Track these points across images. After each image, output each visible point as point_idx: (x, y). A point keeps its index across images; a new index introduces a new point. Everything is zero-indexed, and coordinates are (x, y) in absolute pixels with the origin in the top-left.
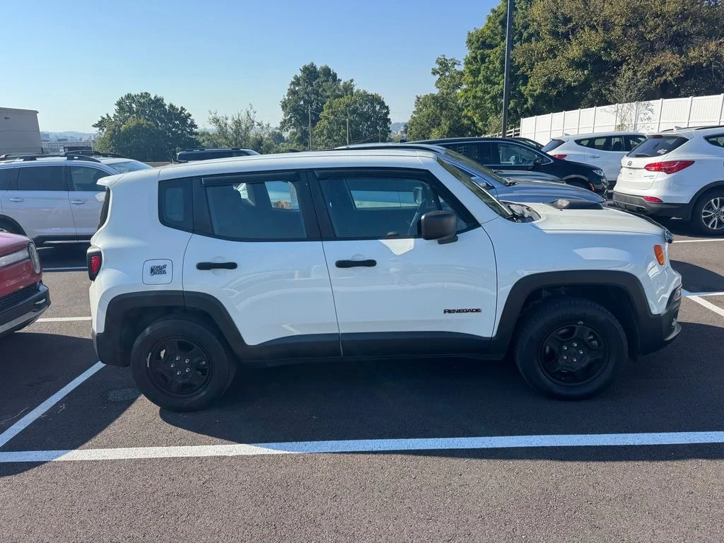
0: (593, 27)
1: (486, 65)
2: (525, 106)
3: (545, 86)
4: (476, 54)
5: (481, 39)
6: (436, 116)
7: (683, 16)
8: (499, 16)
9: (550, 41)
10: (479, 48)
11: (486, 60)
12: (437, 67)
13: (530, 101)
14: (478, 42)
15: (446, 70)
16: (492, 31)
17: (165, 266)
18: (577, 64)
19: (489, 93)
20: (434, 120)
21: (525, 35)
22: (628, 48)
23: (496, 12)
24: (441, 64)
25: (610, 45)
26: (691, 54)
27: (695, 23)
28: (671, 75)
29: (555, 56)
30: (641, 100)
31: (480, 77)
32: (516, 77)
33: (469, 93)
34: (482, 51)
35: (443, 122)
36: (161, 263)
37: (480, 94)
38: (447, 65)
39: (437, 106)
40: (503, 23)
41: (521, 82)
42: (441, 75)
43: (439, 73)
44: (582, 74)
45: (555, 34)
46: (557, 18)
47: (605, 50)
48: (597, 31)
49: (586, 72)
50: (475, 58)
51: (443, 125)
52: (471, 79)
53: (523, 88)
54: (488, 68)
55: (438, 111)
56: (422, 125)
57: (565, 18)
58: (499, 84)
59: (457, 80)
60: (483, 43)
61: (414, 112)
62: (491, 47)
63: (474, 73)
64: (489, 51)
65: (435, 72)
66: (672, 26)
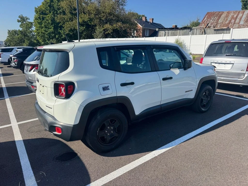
0: (84, 13)
1: (45, 21)
2: (62, 37)
3: (70, 31)
4: (40, 16)
5: (41, 11)
6: (22, 39)
7: (110, 14)
8: (48, 3)
9: (70, 15)
10: (40, 14)
11: (45, 19)
12: (20, 19)
13: (64, 36)
14: (40, 11)
15: (24, 21)
16: (45, 8)
17: (108, 86)
18: (81, 25)
19: (47, 32)
20: (21, 40)
21: (59, 12)
22: (96, 21)
23: (46, 2)
24: (21, 18)
25: (91, 20)
26: (114, 25)
27: (114, 17)
28: (110, 31)
29: (72, 21)
30: (103, 38)
31: (43, 25)
32: (57, 26)
33: (39, 31)
34: (42, 15)
35: (26, 41)
36: (106, 85)
37: (43, 32)
38: (24, 19)
39: (22, 35)
40: (50, 6)
41: (59, 29)
42: (22, 23)
43: (20, 22)
44: (83, 28)
45: (71, 13)
46: (71, 8)
47: (89, 21)
48: (86, 14)
49: (84, 28)
50: (39, 18)
51: (26, 42)
52: (39, 26)
53: (60, 31)
54: (46, 22)
55: (23, 37)
56: (16, 42)
57: (74, 8)
58: (51, 29)
59: (30, 26)
60: (42, 12)
61: (8, 36)
62: (46, 14)
63: (40, 23)
64: (45, 16)
65: (19, 21)
66: (108, 17)
